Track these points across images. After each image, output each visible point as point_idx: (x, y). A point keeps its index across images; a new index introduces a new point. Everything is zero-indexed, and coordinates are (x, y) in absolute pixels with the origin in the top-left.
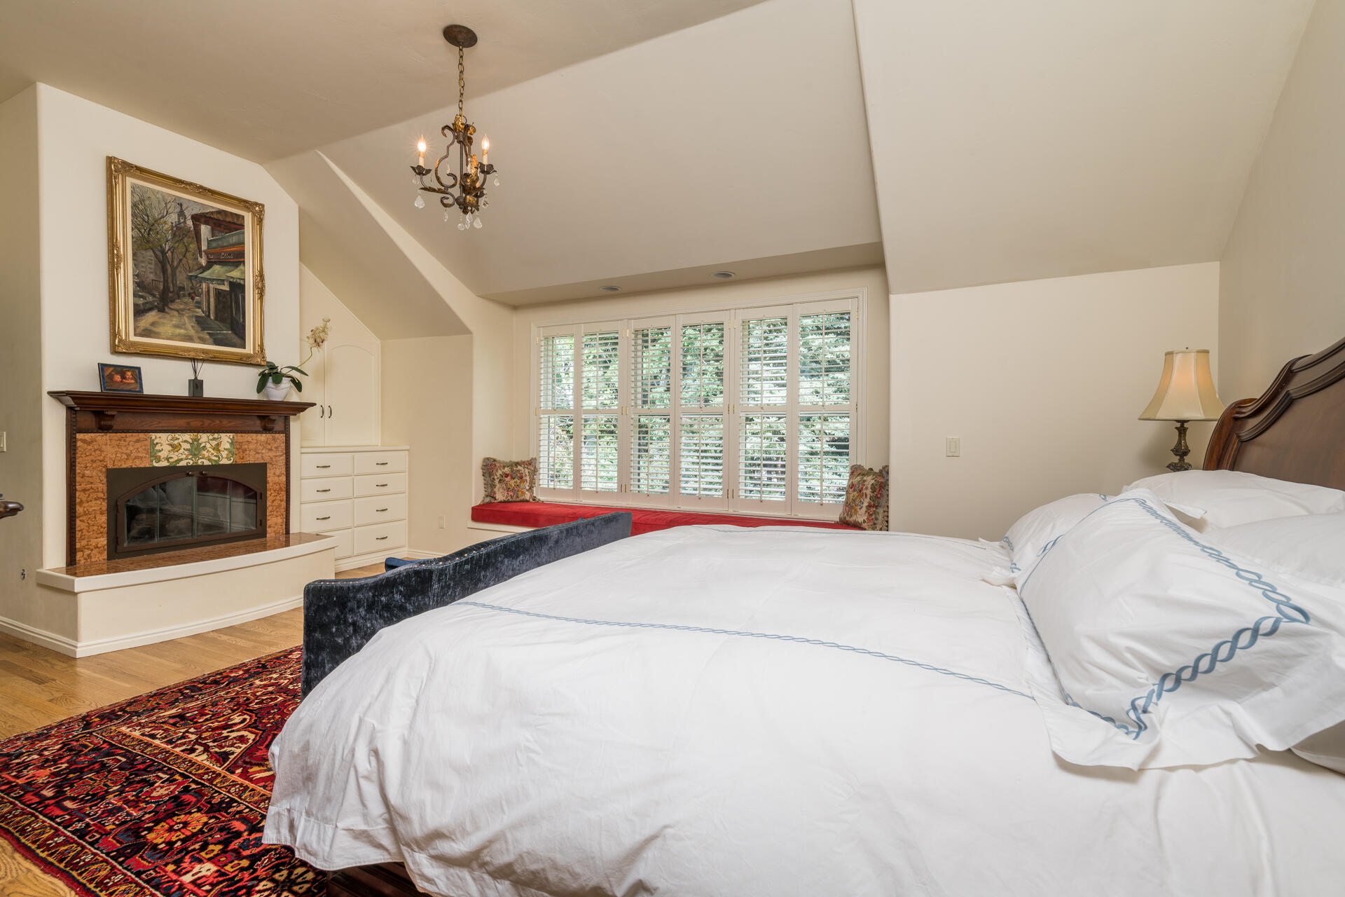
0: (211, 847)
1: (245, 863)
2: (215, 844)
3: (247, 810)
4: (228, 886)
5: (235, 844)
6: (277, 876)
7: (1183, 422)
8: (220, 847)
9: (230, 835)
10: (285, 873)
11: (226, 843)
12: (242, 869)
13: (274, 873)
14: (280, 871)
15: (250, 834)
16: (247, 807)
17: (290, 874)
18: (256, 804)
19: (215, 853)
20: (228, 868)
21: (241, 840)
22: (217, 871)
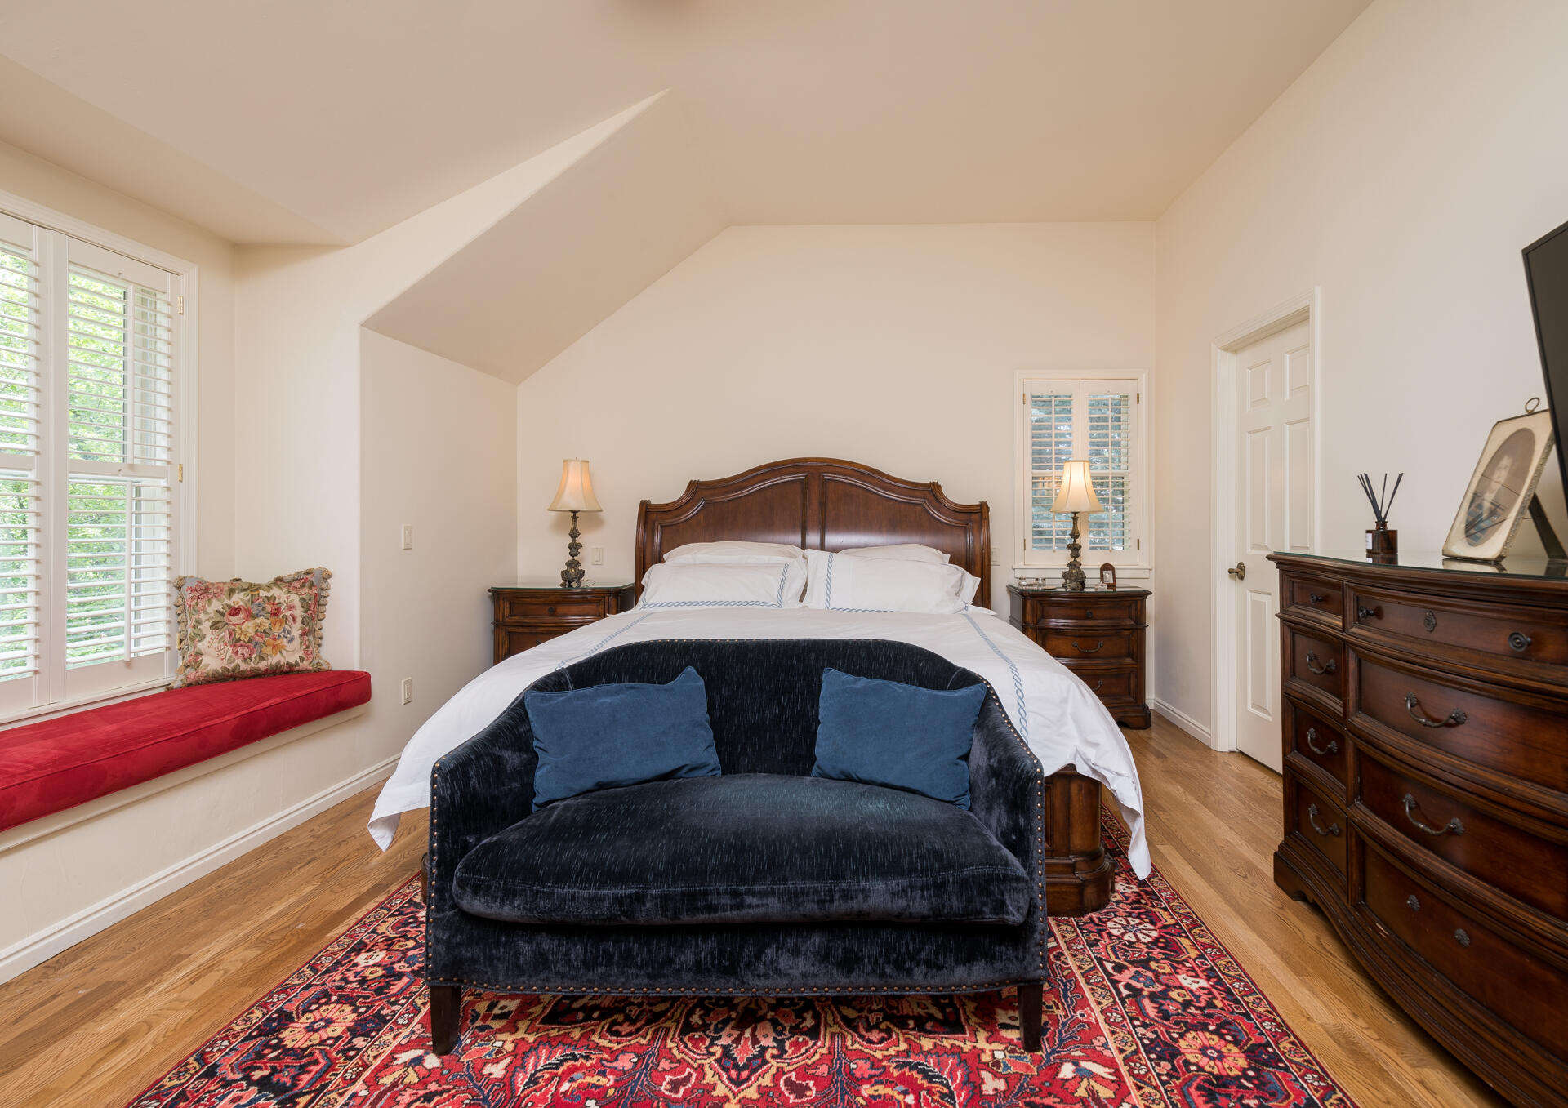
0: (1180, 999)
1: (1153, 965)
2: (1175, 1000)
3: (1136, 1023)
4: (1171, 956)
5: (1158, 988)
6: (1133, 939)
7: (575, 512)
8: (1171, 993)
9: (1161, 1001)
10: (1126, 937)
11: (1164, 995)
12: (1157, 961)
13: (1134, 943)
14: (1129, 941)
15: (1142, 990)
16: (1135, 1027)
17: (1123, 934)
18: (1124, 1026)
19: (1177, 991)
20: (1168, 970)
21: (1152, 989)
22: (1178, 973)
